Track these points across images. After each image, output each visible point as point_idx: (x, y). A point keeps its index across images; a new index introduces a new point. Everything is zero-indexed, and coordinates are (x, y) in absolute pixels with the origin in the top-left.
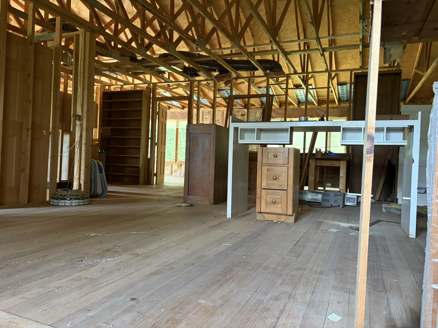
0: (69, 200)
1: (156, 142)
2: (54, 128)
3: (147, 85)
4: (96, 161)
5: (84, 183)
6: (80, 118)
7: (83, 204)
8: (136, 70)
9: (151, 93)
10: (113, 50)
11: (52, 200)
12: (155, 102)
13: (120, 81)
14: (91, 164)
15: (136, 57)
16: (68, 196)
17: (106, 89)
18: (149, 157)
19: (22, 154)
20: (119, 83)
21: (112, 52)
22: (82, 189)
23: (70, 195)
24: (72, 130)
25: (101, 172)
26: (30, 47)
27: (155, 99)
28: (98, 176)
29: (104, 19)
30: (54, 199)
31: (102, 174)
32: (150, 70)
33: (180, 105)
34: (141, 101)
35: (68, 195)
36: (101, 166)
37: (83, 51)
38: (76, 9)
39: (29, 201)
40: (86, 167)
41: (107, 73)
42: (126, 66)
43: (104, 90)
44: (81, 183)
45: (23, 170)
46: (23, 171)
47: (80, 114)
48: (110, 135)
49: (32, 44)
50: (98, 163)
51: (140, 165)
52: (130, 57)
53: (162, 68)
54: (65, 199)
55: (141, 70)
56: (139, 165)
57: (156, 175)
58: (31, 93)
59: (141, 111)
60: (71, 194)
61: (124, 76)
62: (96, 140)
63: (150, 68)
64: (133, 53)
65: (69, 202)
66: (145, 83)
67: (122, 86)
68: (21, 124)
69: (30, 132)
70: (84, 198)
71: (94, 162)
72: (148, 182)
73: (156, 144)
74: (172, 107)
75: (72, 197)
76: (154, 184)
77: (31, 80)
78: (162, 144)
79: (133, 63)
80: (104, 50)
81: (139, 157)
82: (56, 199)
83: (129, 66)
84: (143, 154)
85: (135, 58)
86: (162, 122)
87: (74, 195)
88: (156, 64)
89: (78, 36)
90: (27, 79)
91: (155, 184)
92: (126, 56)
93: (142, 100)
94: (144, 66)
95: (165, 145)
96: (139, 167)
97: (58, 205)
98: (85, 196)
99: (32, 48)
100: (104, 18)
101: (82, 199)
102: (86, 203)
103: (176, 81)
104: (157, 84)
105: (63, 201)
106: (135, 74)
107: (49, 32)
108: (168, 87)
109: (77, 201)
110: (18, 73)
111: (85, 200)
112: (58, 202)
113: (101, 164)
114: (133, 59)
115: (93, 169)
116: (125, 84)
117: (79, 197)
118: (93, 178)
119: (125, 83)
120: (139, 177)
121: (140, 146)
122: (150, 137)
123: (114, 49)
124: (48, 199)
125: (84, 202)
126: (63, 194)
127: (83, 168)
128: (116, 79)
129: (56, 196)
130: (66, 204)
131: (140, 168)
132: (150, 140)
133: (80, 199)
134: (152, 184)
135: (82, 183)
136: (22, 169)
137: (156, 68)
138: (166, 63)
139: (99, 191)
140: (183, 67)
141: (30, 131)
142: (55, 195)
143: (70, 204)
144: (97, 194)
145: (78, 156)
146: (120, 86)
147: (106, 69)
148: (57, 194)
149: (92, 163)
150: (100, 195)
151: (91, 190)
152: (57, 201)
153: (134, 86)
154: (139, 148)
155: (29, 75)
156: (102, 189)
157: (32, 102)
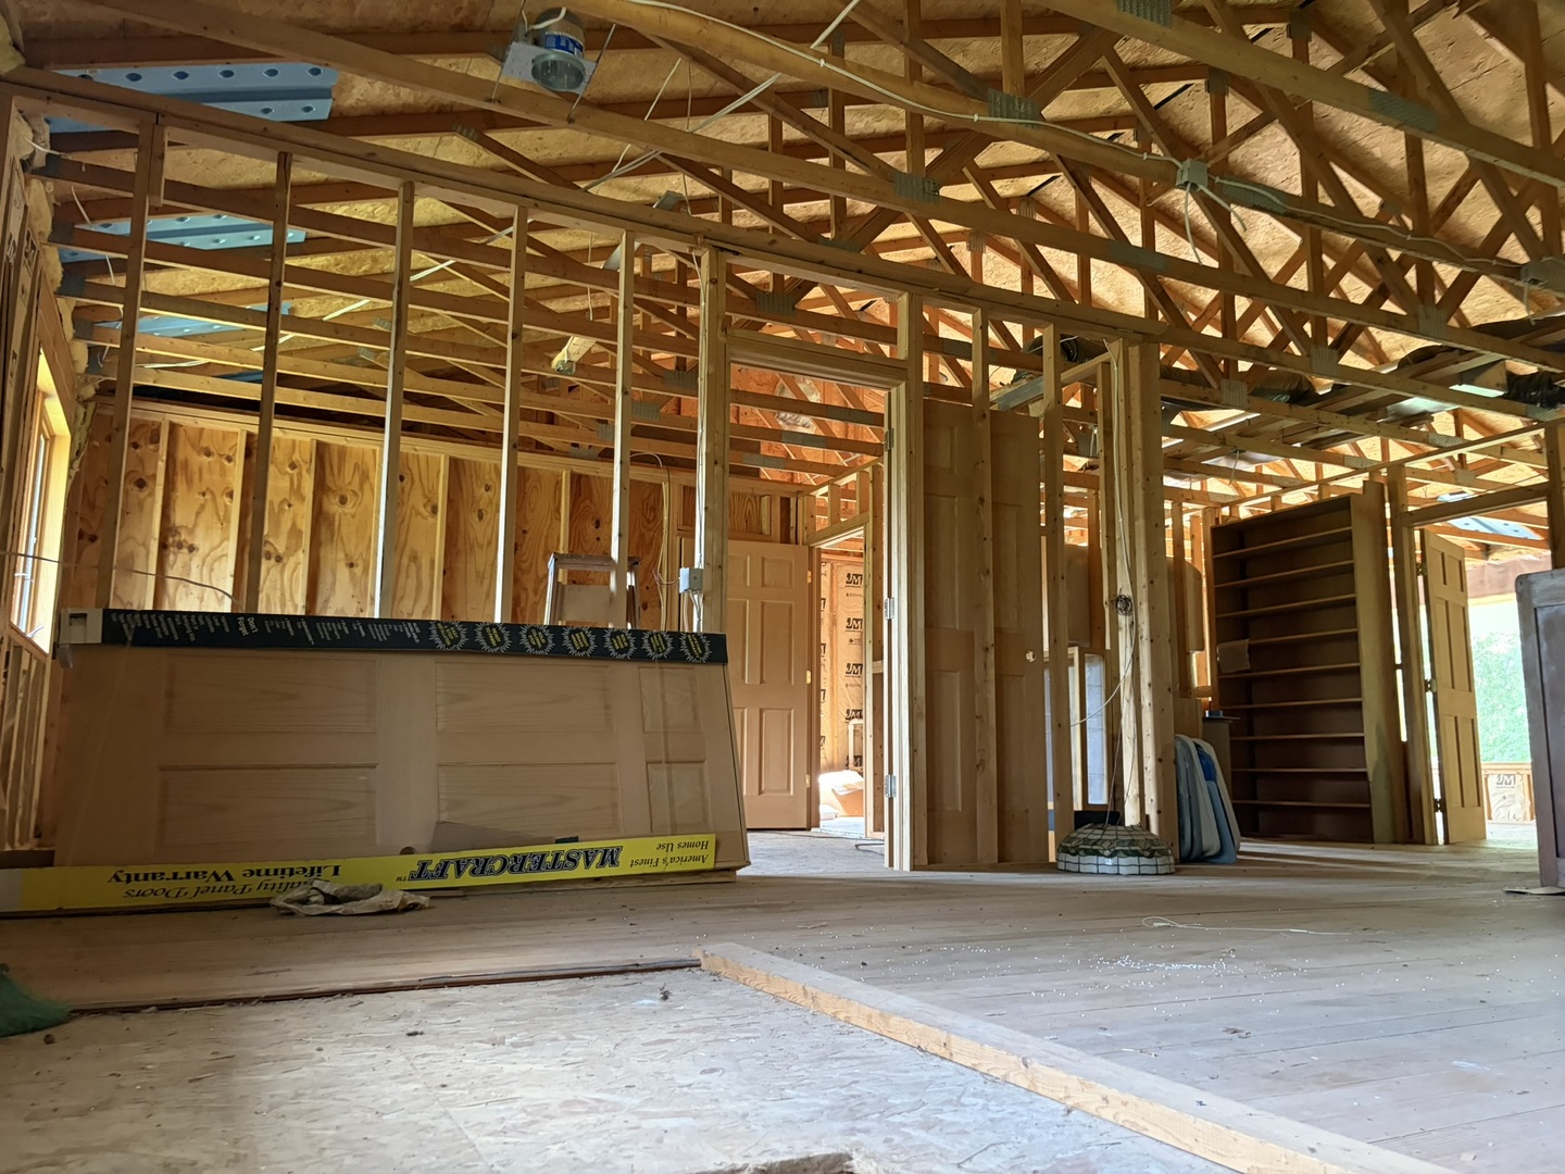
0: (1111, 856)
1: (1428, 676)
2: (1054, 641)
3: (1367, 474)
4: (1190, 742)
5: (1159, 812)
6: (1128, 605)
7: (1153, 870)
8: (1316, 433)
9: (1384, 502)
10: (1224, 382)
11: (1063, 856)
12: (1405, 530)
13: (1270, 480)
14: (1176, 750)
15: (1312, 387)
16: (1106, 845)
17: (1223, 516)
18: (1404, 738)
19: (977, 721)
20: (1268, 489)
21: (1219, 389)
22: (1154, 829)
23: (1112, 842)
24: (1108, 647)
25: (1209, 775)
26: (980, 425)
27: (1404, 521)
28: (1202, 790)
29: (1196, 298)
30: (1068, 852)
31: (1213, 783)
32: (1367, 419)
33: (1529, 530)
34: (1348, 537)
35: (1105, 840)
36: (1210, 758)
37: (1122, 404)
38: (1111, 293)
39: (1001, 860)
40: (1159, 760)
41: (1222, 462)
42: (1276, 426)
43: (1217, 519)
44: (1147, 813)
45: (981, 765)
46: (981, 768)
47: (1127, 592)
48: (1249, 668)
49: (984, 416)
50: (1197, 746)
51: (1370, 770)
52: (1290, 392)
53: (1417, 403)
54: (1097, 853)
55: (1330, 426)
56: (1365, 766)
57: (1442, 805)
58: (989, 547)
59: (1350, 569)
60: (1114, 837)
61: (1279, 460)
62: (1203, 692)
63: (1368, 414)
64: (1301, 376)
65: (1109, 862)
66: (1357, 471)
67: (1276, 497)
68: (970, 637)
69: (991, 657)
70: (1154, 851)
71: (1185, 745)
72: (1411, 832)
73: (1427, 686)
74: (1500, 547)
75: (1117, 848)
76: (1437, 844)
77: (987, 515)
78: (1453, 687)
79: (1299, 409)
80: (1192, 388)
81: (1363, 738)
82: (1073, 851)
83: (1291, 423)
84: (1378, 729)
85: (1307, 391)
86: (1447, 602)
87: (1123, 841)
88: (1388, 392)
89: (1107, 364)
90: (977, 512)
91: (1441, 839)
92: (1276, 393)
93: (1350, 531)
94: (1341, 412)
95: (1471, 688)
96: (1365, 775)
97: (1079, 872)
98: (1158, 848)
99: (985, 427)
100: (1197, 294)
101: (1148, 854)
102: (1162, 870)
103: (1489, 434)
104: (1407, 465)
105: (1093, 859)
106: (1314, 448)
107: (1031, 378)
108: (1459, 470)
109: (1134, 860)
110: (956, 500)
111: (1159, 861)
112: (1079, 863)
113: (1208, 749)
114: (1302, 395)
115: (1184, 765)
116: (1286, 489)
117: (1138, 848)
118: (1185, 796)
119: (1286, 484)
120: (1368, 812)
121: (1360, 696)
122: (1398, 661)
123: (1228, 378)
124: (1052, 859)
125: (1157, 865)
126: (1091, 837)
127: (1150, 762)
128: (1257, 477)
129: (1073, 844)
130: (1101, 869)
131: (1371, 779)
132: (1399, 673)
133: (1142, 856)
134: (1428, 840)
135: (1151, 811)
136: (978, 762)
137: (1389, 407)
138: (1426, 382)
139: (1210, 841)
140: (1503, 379)
141: (992, 651)
142: (1068, 842)
143: (1114, 870)
144: (1203, 853)
145: (1132, 724)
146: (1269, 499)
147: (1213, 448)
148: (1075, 838)
149: (1178, 748)
150: (1211, 857)
151: (1181, 836)
152: (1074, 859)
153: (1320, 490)
154: (1359, 706)
155: (982, 500)
156: (1220, 839)
157: (991, 572)
